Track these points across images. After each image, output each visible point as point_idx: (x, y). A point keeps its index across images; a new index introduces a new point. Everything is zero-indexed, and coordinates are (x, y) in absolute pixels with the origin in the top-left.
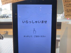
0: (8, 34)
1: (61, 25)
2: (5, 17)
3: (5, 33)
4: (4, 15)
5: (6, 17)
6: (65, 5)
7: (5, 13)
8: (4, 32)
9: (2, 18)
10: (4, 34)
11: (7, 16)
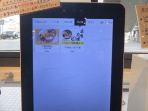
0: (14, 78)
1: (131, 59)
2: (11, 36)
3: (8, 76)
4: (8, 32)
5: (11, 38)
6: (141, 19)
7: (10, 29)
8: (6, 74)
9: (5, 39)
10: (5, 78)
11: (14, 34)
